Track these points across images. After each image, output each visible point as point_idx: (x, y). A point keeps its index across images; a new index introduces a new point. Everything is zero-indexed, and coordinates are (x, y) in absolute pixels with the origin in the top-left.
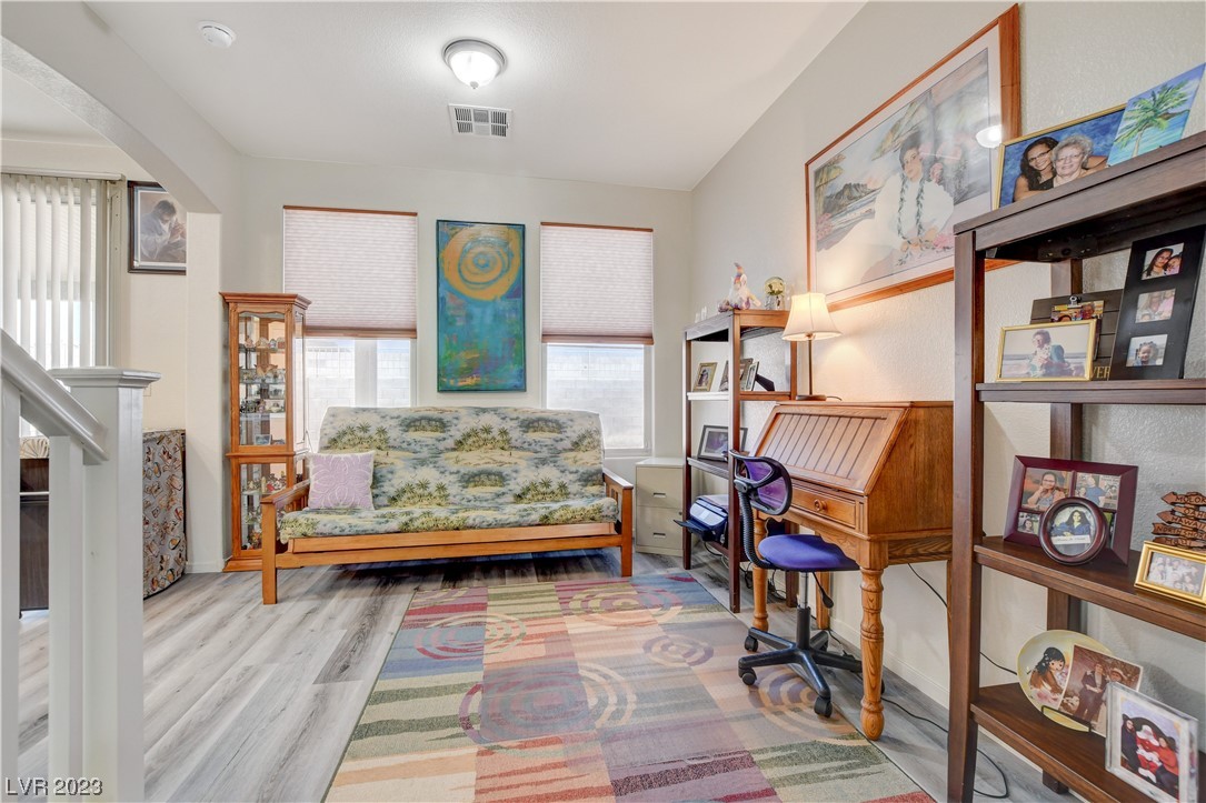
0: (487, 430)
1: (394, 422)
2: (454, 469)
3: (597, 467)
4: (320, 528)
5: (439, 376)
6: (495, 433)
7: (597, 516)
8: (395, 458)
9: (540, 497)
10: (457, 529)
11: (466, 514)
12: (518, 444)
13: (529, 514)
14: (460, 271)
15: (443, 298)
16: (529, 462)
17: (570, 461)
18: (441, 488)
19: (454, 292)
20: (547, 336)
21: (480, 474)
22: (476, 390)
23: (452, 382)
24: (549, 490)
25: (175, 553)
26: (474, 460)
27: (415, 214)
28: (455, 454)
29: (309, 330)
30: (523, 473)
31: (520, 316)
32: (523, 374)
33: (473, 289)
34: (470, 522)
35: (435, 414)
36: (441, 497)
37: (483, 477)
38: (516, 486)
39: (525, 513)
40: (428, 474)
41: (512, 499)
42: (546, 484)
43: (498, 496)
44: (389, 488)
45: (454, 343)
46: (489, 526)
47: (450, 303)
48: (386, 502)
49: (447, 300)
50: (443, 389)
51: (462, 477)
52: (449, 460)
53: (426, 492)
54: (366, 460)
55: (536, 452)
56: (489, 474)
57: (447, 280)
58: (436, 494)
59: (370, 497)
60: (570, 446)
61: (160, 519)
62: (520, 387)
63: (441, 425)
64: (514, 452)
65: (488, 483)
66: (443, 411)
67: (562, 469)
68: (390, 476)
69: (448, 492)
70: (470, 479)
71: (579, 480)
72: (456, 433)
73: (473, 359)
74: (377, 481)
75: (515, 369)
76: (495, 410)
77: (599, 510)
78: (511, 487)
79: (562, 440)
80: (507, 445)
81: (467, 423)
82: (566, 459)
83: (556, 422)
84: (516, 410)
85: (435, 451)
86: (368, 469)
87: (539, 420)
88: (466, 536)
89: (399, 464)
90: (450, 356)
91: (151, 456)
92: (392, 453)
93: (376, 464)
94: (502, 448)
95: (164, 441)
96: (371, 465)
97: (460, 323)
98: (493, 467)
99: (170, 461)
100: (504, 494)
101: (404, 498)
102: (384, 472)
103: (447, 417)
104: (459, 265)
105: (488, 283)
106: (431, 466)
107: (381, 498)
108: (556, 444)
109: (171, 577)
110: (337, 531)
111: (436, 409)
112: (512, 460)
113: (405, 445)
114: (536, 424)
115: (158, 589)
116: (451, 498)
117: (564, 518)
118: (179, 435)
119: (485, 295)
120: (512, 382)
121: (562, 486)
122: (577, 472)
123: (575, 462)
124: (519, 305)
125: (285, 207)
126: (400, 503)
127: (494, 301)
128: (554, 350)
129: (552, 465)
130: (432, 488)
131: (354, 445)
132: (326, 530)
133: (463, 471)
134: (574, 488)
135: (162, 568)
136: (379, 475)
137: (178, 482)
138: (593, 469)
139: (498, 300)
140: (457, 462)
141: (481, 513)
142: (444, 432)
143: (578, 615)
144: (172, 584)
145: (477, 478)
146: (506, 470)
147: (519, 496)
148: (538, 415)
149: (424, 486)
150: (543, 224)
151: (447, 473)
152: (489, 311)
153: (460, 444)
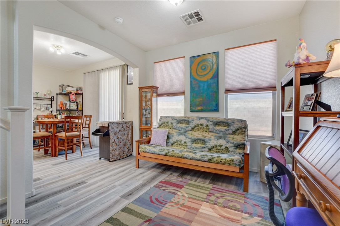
0: (202, 125)
1: (175, 121)
2: (190, 137)
3: (243, 142)
4: (146, 150)
5: (190, 106)
6: (204, 126)
7: (231, 163)
8: (174, 132)
9: (218, 151)
10: (181, 158)
11: (184, 153)
12: (212, 130)
13: (204, 157)
14: (197, 72)
15: (192, 81)
16: (215, 137)
17: (231, 139)
18: (185, 143)
19: (195, 79)
20: (228, 91)
21: (197, 140)
22: (201, 111)
23: (194, 108)
24: (221, 149)
25: (127, 150)
26: (197, 134)
27: (184, 57)
28: (191, 132)
29: (159, 95)
30: (213, 141)
31: (216, 85)
32: (217, 105)
33: (201, 77)
34: (185, 156)
35: (187, 119)
36: (185, 146)
37: (199, 141)
38: (209, 145)
39: (203, 156)
40: (182, 138)
41: (207, 150)
42: (220, 146)
43: (203, 148)
44: (171, 141)
45: (195, 96)
46: (191, 159)
47: (193, 83)
48: (170, 145)
49: (193, 81)
50: (192, 111)
51: (192, 140)
52: (189, 134)
53: (181, 144)
54: (165, 132)
55: (218, 134)
56: (201, 140)
57: (193, 76)
58: (184, 144)
59: (166, 143)
60: (232, 133)
61: (124, 142)
62: (217, 110)
63: (188, 122)
64: (210, 133)
65: (200, 143)
66: (189, 118)
67: (227, 141)
68: (172, 137)
69: (187, 144)
70: (195, 141)
71: (234, 146)
72: (192, 125)
73: (201, 101)
74: (168, 138)
75: (214, 104)
76: (205, 118)
77: (232, 161)
78: (207, 145)
79: (228, 130)
80: (208, 130)
81: (196, 122)
82: (230, 137)
83: (227, 123)
84: (213, 118)
85: (185, 131)
86: (166, 135)
87: (220, 122)
88: (183, 161)
89: (175, 134)
90: (194, 100)
91: (123, 127)
92: (174, 130)
93: (169, 133)
94: (206, 131)
95: (127, 123)
96: (167, 134)
97: (196, 89)
98: (202, 138)
99: (128, 128)
100: (205, 147)
101: (175, 144)
102: (171, 136)
103: (190, 120)
104: (196, 70)
105: (206, 75)
106: (184, 135)
107: (169, 143)
108: (226, 131)
109: (126, 156)
110: (150, 152)
111: (187, 117)
112: (209, 136)
113: (177, 128)
114: (219, 124)
115: (122, 158)
116: (188, 146)
117: (217, 161)
118: (131, 122)
119: (205, 79)
120: (214, 108)
121: (227, 148)
122: (233, 143)
123: (233, 139)
124: (216, 81)
125: (154, 63)
126: (174, 146)
127: (208, 80)
128: (230, 96)
129: (223, 139)
130: (183, 142)
131: (165, 127)
132: (148, 151)
133: (193, 138)
134: (231, 149)
135: (124, 153)
136: (169, 136)
137: (130, 133)
138: (240, 143)
139: (209, 80)
140: (191, 135)
141: (189, 153)
142: (188, 125)
143: (210, 203)
144: (126, 157)
145: (197, 141)
146: (207, 139)
147: (210, 149)
148: (221, 120)
149: (180, 141)
150: (226, 50)
151: (188, 138)
152: (206, 84)
153: (193, 129)
